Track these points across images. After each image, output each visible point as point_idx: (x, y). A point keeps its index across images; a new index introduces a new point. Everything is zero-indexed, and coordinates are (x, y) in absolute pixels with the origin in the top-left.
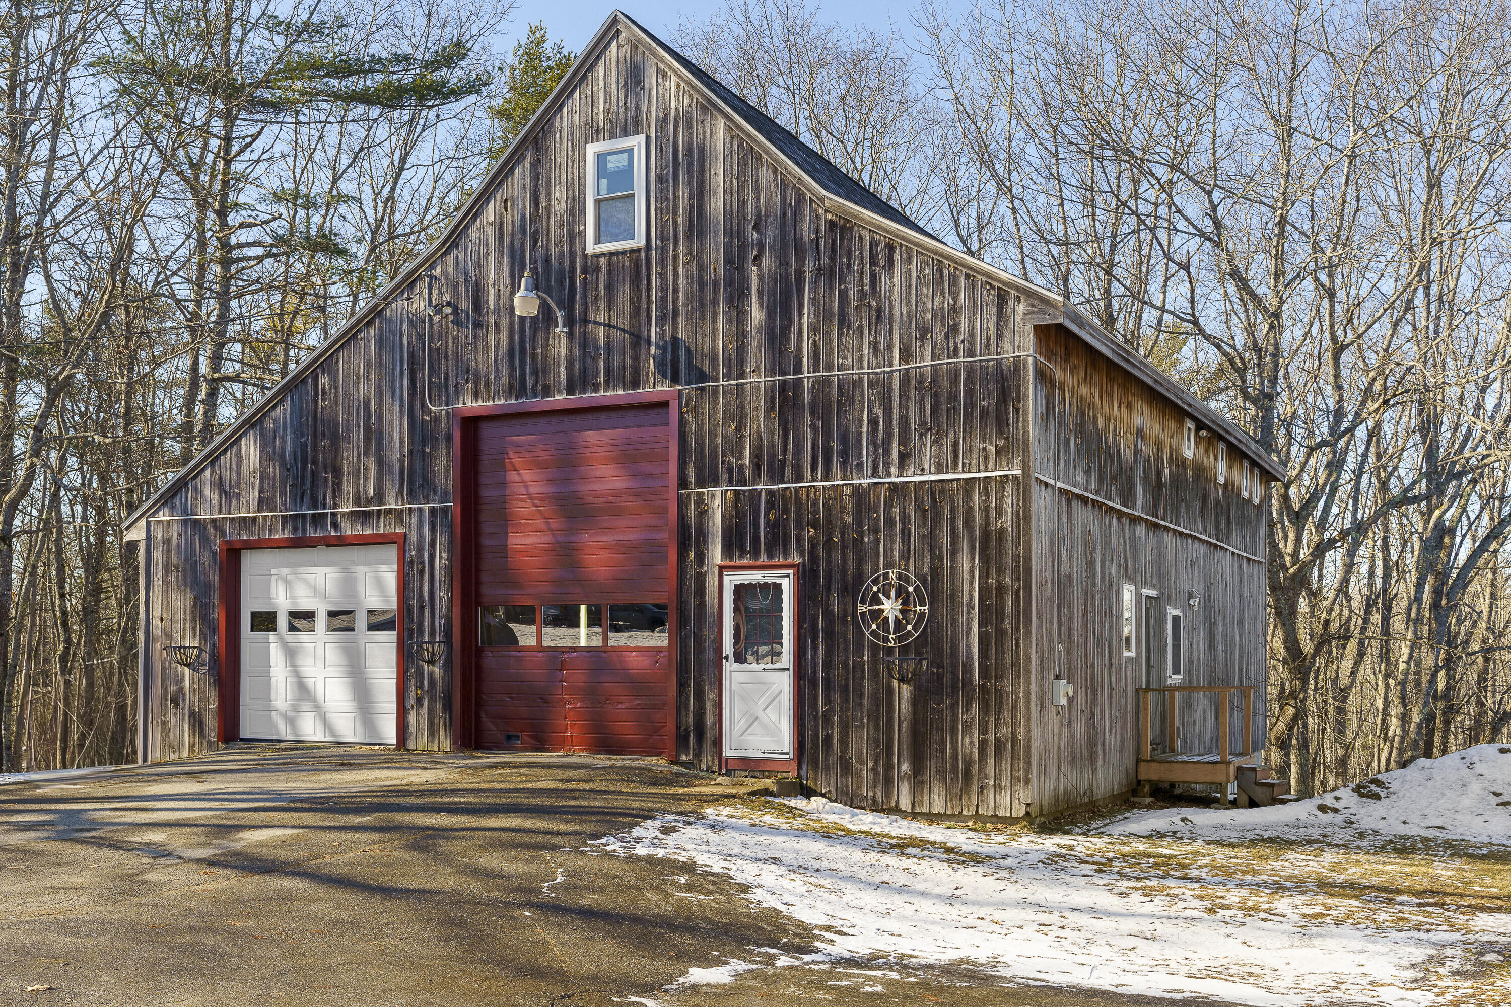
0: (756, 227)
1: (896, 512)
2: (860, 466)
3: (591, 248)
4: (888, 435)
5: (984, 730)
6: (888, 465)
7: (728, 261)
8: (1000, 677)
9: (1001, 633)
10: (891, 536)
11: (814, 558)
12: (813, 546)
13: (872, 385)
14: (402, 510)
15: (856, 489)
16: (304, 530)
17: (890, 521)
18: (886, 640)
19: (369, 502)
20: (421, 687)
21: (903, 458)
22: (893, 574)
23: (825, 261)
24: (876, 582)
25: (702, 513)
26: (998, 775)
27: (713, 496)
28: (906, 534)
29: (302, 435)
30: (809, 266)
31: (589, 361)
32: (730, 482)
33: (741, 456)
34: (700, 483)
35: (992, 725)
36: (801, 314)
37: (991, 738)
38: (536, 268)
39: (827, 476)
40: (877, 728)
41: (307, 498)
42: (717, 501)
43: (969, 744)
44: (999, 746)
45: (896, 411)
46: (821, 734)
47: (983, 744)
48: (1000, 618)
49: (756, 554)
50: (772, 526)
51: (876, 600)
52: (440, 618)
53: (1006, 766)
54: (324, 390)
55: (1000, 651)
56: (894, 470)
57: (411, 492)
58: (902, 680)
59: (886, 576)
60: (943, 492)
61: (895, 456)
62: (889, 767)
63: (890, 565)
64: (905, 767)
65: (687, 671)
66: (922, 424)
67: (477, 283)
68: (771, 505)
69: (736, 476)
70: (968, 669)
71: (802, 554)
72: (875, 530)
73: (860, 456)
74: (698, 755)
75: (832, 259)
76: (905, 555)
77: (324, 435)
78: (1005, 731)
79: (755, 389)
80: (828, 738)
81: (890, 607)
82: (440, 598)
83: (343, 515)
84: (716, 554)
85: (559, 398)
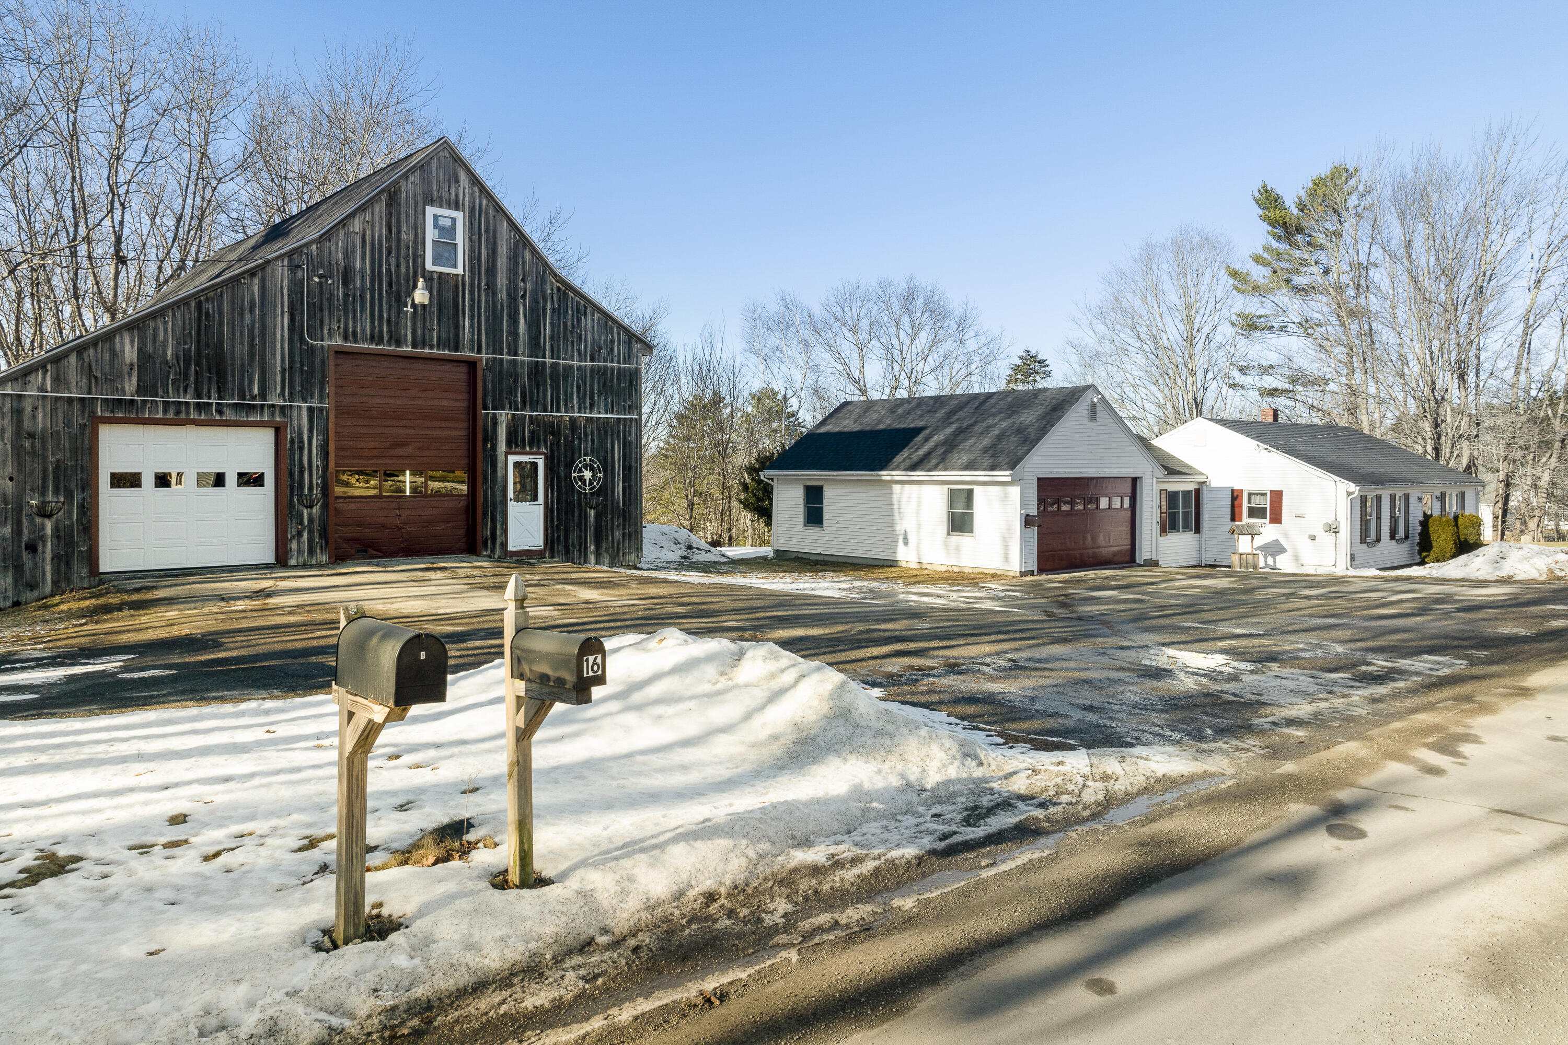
0: (523, 280)
1: (589, 431)
2: (573, 407)
3: (429, 266)
4: (585, 394)
5: (624, 529)
6: (585, 408)
7: (508, 294)
8: (630, 505)
9: (630, 485)
10: (586, 441)
11: (552, 451)
12: (552, 444)
13: (578, 369)
14: (284, 406)
15: (571, 417)
16: (188, 413)
17: (586, 434)
18: (585, 489)
19: (254, 398)
20: (301, 523)
21: (592, 405)
22: (588, 459)
23: (556, 306)
24: (580, 462)
25: (495, 423)
26: (630, 547)
27: (501, 415)
28: (593, 440)
29: (185, 343)
30: (549, 307)
31: (427, 332)
32: (510, 409)
33: (516, 396)
34: (495, 408)
35: (627, 526)
36: (545, 329)
37: (627, 531)
38: (390, 269)
39: (558, 411)
40: (581, 531)
41: (191, 390)
42: (504, 418)
43: (618, 534)
44: (630, 535)
45: (588, 383)
46: (556, 535)
47: (624, 534)
48: (630, 480)
49: (524, 446)
50: (532, 433)
51: (580, 471)
52: (318, 478)
53: (632, 543)
54: (207, 313)
55: (630, 494)
56: (588, 411)
57: (291, 394)
58: (591, 508)
59: (585, 460)
60: (607, 423)
61: (588, 404)
62: (586, 548)
63: (586, 455)
64: (593, 547)
65: (487, 507)
66: (599, 391)
67: (345, 267)
68: (531, 422)
69: (513, 406)
70: (618, 502)
71: (546, 448)
72: (580, 439)
73: (572, 402)
74: (493, 551)
75: (560, 305)
76: (592, 451)
77: (207, 345)
78: (632, 529)
79: (523, 362)
80: (559, 537)
81: (588, 475)
82: (318, 466)
83: (228, 405)
84: (502, 446)
85: (407, 349)
